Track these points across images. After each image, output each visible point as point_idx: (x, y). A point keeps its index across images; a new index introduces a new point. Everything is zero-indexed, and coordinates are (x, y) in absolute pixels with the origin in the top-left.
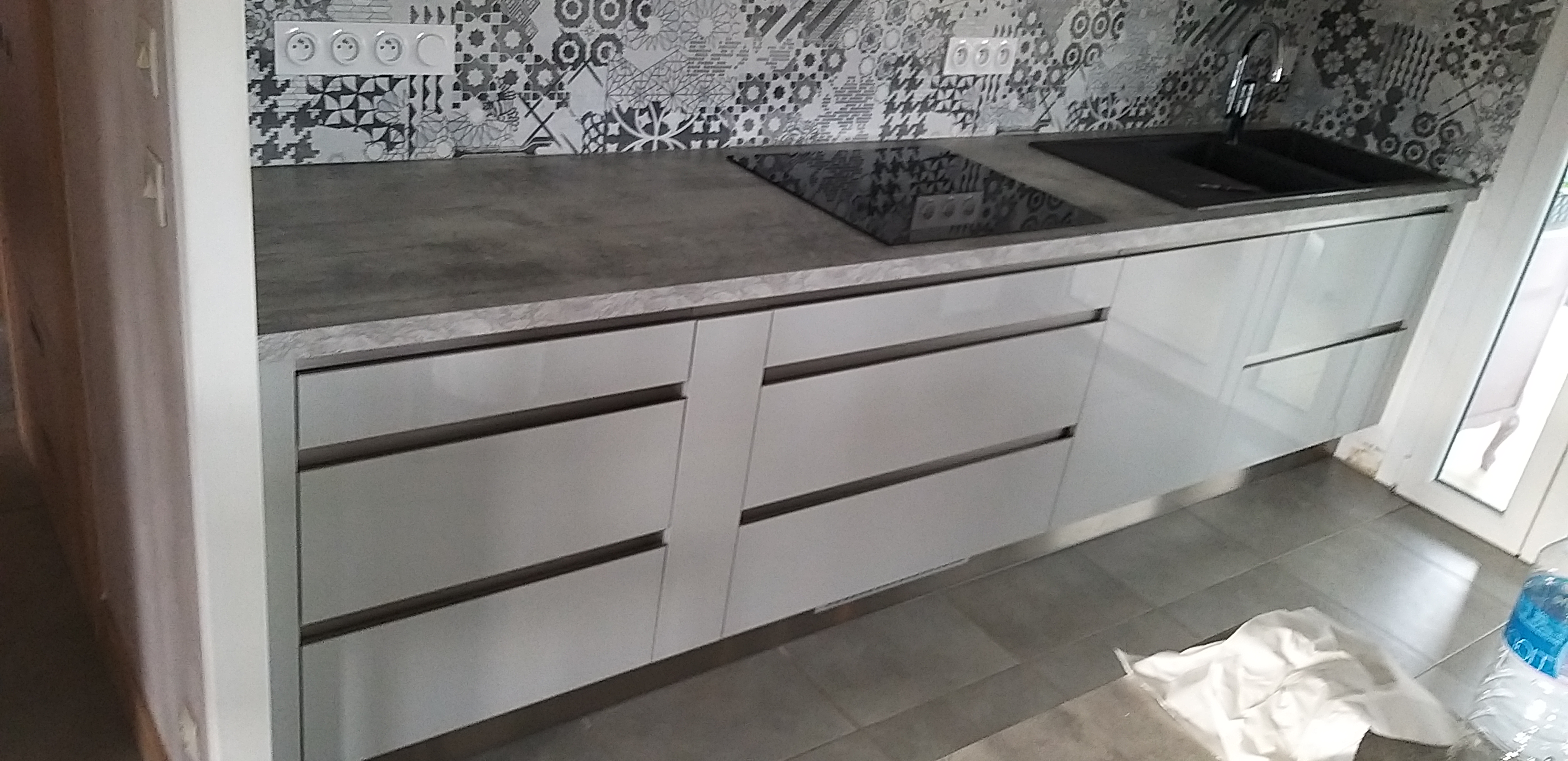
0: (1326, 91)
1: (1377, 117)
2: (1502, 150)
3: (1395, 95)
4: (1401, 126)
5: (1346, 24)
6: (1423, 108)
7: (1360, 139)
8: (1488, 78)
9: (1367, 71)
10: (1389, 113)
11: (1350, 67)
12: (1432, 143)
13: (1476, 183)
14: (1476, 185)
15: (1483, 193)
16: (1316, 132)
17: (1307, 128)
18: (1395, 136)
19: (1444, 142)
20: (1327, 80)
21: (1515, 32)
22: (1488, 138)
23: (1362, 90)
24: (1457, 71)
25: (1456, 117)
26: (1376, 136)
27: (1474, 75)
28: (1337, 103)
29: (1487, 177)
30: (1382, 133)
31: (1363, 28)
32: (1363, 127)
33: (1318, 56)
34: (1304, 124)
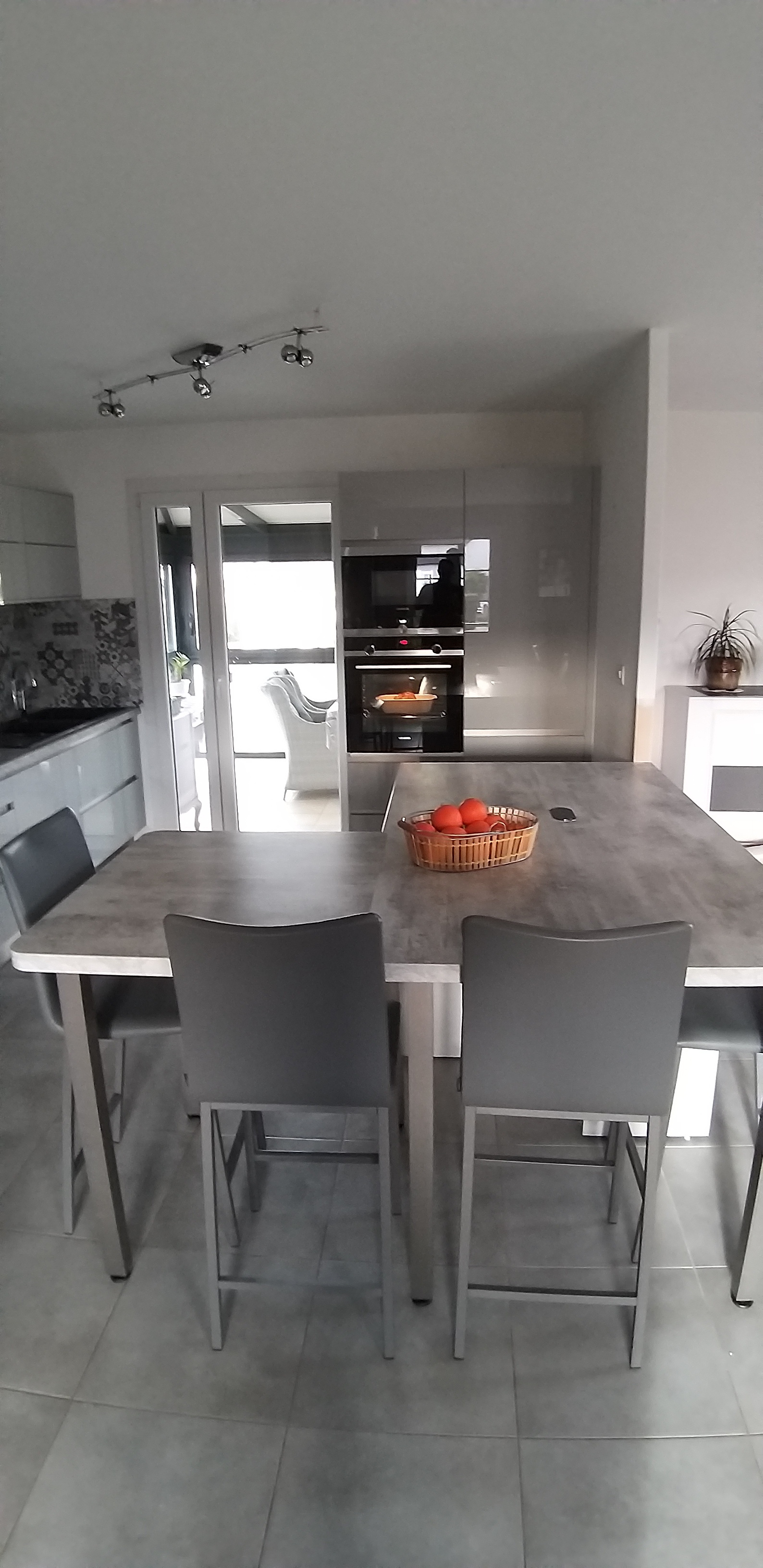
0: (54, 687)
1: (83, 691)
2: (141, 689)
3: (87, 680)
4: (95, 692)
5: (50, 656)
6: (102, 681)
7: (80, 702)
8: (122, 661)
9: (69, 673)
10: (87, 688)
11: (61, 673)
12: (111, 695)
13: (137, 705)
14: (138, 707)
15: (142, 709)
16: (59, 707)
17: (53, 706)
18: (95, 697)
19: (116, 693)
20: (53, 682)
21: (124, 639)
22: (134, 686)
23: (71, 681)
24: (108, 662)
25: (117, 681)
26: (86, 700)
27: (115, 661)
28: (62, 691)
29: (141, 702)
30: (88, 698)
31: (59, 655)
32: (79, 697)
33: (44, 673)
34: (51, 705)
